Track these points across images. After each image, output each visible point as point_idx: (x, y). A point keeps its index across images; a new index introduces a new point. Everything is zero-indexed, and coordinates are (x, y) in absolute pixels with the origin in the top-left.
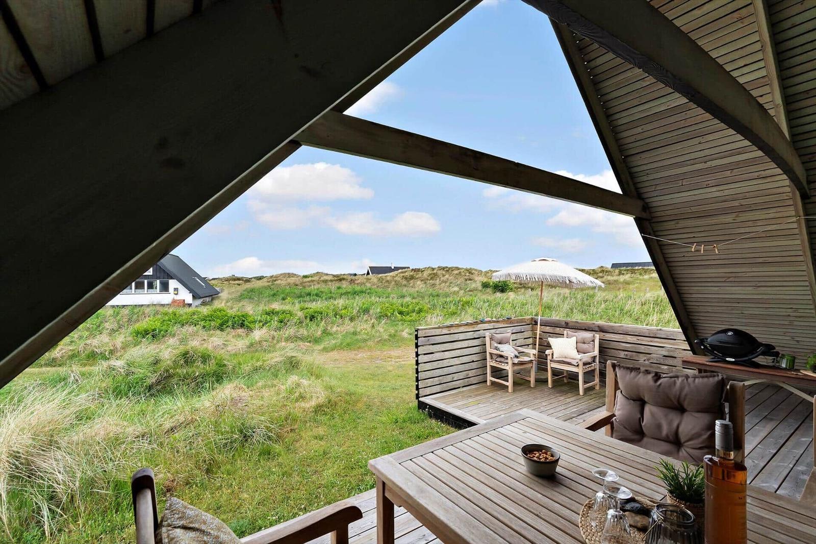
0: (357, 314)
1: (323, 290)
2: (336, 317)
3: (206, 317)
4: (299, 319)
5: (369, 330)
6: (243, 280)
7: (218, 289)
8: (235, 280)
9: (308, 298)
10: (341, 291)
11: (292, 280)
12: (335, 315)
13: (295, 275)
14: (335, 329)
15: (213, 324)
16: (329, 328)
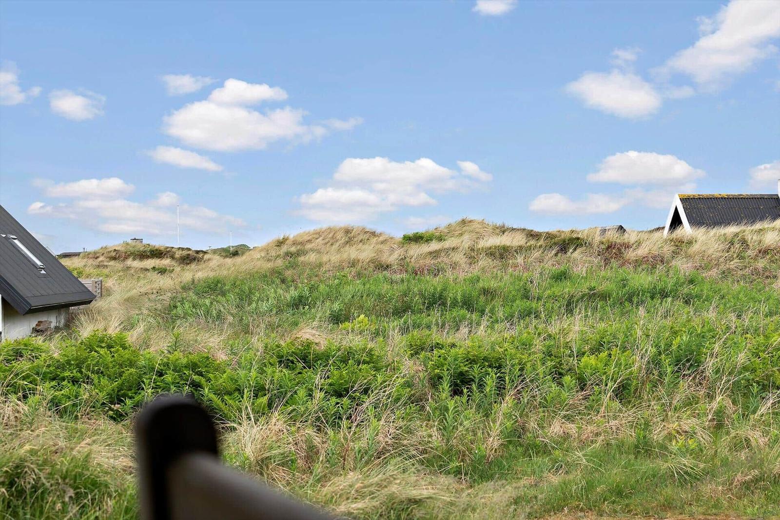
0: (649, 371)
1: (493, 284)
2: (560, 384)
3: (61, 367)
4: (408, 384)
5: (703, 437)
6: (173, 257)
7: (87, 282)
8: (143, 256)
9: (435, 315)
10: (566, 289)
11: (365, 253)
12: (558, 375)
13: (373, 234)
14: (556, 428)
15: (85, 392)
16: (532, 425)
